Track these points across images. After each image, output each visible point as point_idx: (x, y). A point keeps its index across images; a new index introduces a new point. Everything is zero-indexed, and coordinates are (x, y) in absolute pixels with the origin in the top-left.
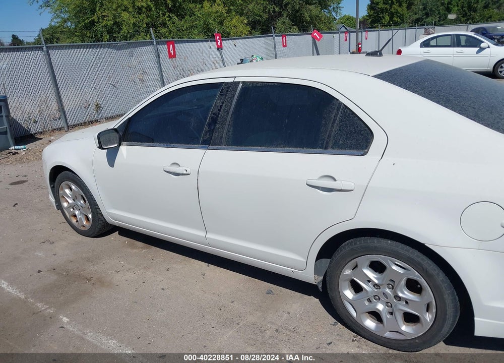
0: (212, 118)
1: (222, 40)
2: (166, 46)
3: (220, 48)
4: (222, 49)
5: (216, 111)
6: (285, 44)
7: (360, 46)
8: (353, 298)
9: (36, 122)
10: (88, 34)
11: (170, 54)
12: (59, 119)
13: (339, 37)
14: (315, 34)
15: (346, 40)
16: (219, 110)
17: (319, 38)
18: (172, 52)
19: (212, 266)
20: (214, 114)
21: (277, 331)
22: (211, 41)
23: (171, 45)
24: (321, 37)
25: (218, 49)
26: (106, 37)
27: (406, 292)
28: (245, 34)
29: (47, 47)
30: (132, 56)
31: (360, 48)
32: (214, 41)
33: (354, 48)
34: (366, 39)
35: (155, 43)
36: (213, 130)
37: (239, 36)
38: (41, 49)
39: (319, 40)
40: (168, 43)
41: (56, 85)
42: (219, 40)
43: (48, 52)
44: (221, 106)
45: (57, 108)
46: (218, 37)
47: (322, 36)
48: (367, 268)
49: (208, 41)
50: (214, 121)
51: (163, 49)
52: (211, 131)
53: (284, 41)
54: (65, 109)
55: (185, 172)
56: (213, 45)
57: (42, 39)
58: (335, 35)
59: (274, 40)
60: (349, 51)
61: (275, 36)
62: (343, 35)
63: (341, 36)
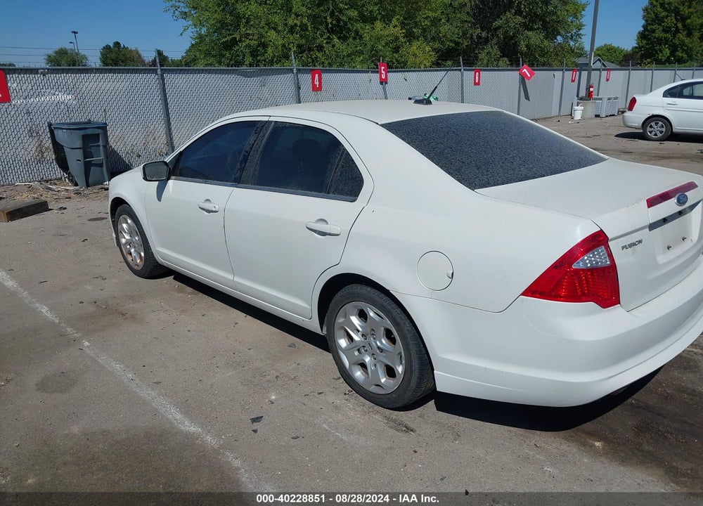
0: (244, 156)
1: (389, 72)
2: (309, 76)
3: (383, 82)
4: (386, 83)
5: (248, 149)
6: (477, 81)
7: (591, 89)
8: (346, 347)
9: (139, 156)
10: (228, 55)
11: (314, 85)
12: (166, 155)
13: (563, 76)
14: (525, 70)
15: (573, 81)
16: (251, 148)
17: (529, 76)
18: (317, 83)
19: (249, 317)
20: (246, 152)
21: (277, 377)
22: (372, 72)
23: (317, 75)
24: (532, 74)
25: (381, 83)
26: (248, 60)
27: (384, 342)
28: (425, 65)
29: (162, 70)
30: (264, 86)
31: (592, 92)
32: (377, 72)
33: (583, 93)
34: (607, 80)
35: (295, 71)
36: (244, 167)
37: (416, 68)
38: (155, 71)
39: (529, 78)
40: (313, 72)
41: (168, 114)
42: (383, 72)
43: (162, 76)
44: (253, 145)
45: (165, 142)
46: (383, 68)
47: (534, 74)
48: (355, 316)
49: (367, 72)
50: (245, 159)
51: (306, 79)
52: (242, 169)
53: (477, 78)
54: (175, 143)
55: (214, 209)
56: (375, 77)
57: (158, 61)
58: (556, 73)
59: (462, 75)
60: (578, 96)
61: (464, 70)
62: (569, 74)
63: (565, 74)
